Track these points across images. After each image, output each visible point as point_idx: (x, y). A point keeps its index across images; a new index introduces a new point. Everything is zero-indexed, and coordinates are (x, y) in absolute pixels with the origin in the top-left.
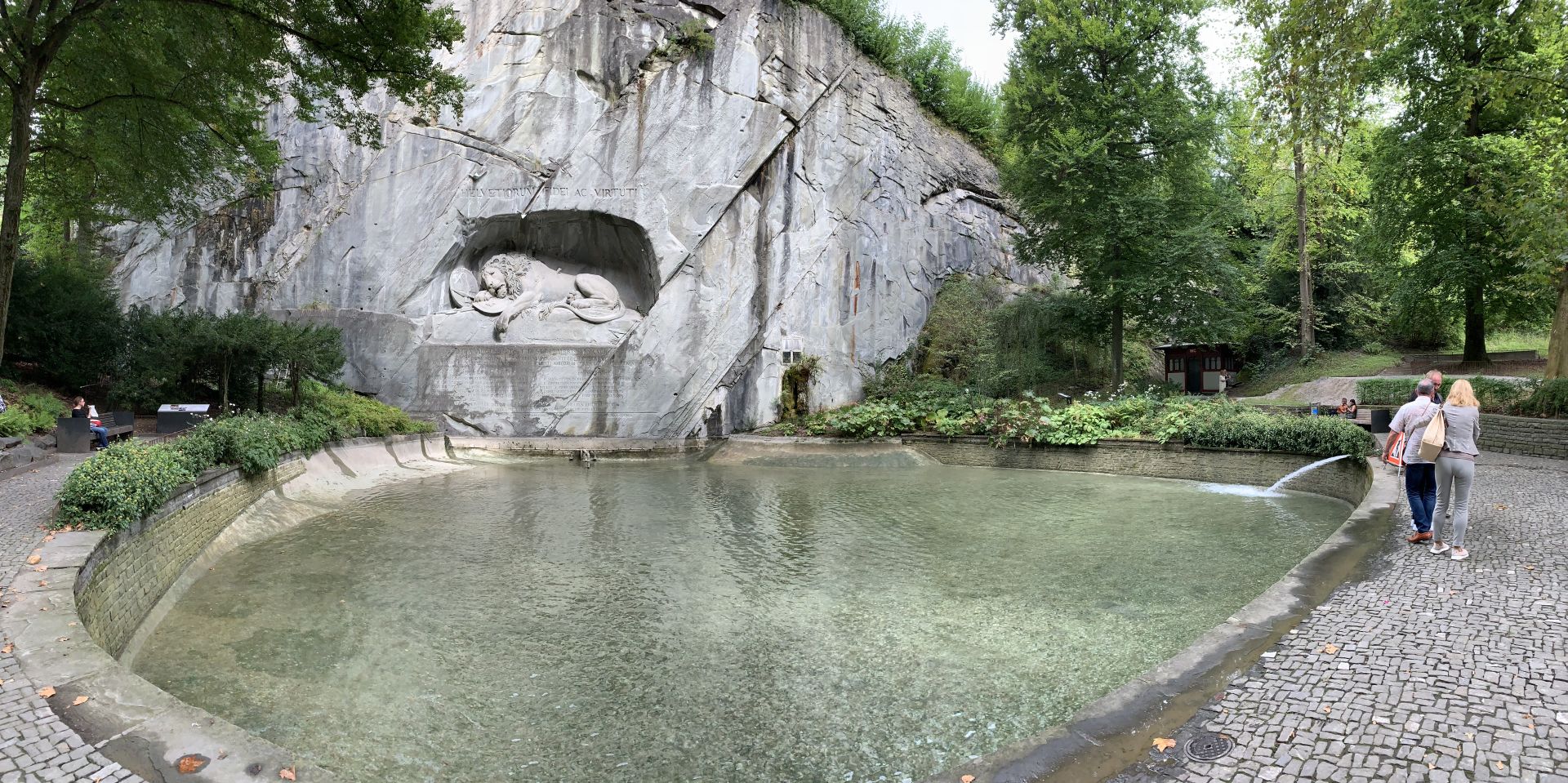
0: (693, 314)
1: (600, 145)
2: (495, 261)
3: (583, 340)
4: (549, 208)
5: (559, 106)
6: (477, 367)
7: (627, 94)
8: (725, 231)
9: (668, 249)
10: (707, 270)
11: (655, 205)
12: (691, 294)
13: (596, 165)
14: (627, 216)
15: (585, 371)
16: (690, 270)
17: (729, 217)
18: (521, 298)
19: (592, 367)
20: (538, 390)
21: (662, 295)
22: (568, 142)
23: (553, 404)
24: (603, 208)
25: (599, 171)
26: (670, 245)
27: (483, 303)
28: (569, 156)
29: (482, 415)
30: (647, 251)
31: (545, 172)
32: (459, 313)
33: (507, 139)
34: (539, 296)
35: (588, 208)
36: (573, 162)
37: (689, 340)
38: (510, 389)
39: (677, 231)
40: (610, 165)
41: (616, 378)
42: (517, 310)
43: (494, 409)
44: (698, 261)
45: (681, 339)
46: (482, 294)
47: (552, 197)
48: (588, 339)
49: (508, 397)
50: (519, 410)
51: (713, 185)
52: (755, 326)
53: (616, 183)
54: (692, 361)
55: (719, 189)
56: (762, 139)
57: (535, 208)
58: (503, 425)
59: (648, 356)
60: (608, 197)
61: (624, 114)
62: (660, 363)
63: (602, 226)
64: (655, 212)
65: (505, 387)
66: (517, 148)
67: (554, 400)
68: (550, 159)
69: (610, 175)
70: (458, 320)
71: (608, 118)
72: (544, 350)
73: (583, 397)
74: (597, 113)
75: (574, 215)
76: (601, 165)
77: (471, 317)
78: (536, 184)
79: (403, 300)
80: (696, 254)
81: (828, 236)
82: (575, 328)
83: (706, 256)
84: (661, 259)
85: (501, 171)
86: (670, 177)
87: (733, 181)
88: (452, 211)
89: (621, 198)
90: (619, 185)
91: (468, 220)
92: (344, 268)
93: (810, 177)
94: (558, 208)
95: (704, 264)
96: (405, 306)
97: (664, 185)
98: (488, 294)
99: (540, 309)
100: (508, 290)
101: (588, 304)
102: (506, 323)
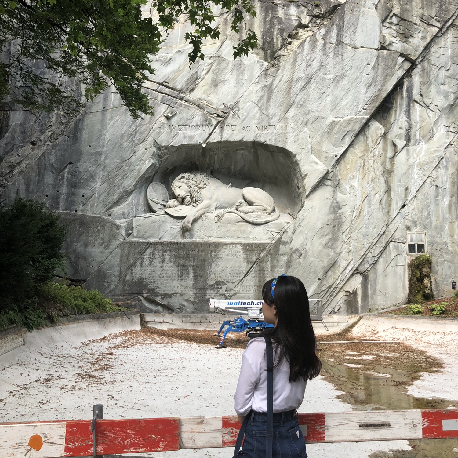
0: (332, 216)
1: (260, 94)
2: (182, 178)
3: (248, 238)
4: (223, 140)
5: (230, 67)
6: (167, 258)
7: (280, 56)
8: (357, 151)
9: (311, 168)
10: (342, 182)
11: (301, 136)
12: (330, 201)
13: (257, 108)
14: (280, 145)
15: (248, 262)
16: (329, 183)
17: (360, 141)
18: (201, 205)
19: (254, 258)
20: (213, 276)
21: (307, 203)
22: (237, 92)
23: (224, 287)
24: (262, 140)
25: (259, 114)
26: (313, 164)
27: (173, 209)
28: (238, 102)
29: (170, 296)
30: (295, 170)
31: (221, 114)
32: (154, 216)
33: (192, 90)
34: (214, 205)
35: (251, 139)
36: (241, 107)
37: (329, 237)
38: (191, 275)
39: (318, 154)
40: (267, 108)
41: (273, 267)
42: (198, 214)
43: (179, 290)
44: (335, 176)
45: (323, 236)
46: (171, 202)
47: (225, 132)
48: (251, 237)
49: (190, 281)
50: (198, 292)
51: (346, 118)
52: (382, 224)
53: (271, 121)
54: (332, 253)
55: (350, 121)
56: (385, 78)
57: (213, 139)
58: (186, 304)
59: (297, 250)
60: (266, 131)
61: (278, 70)
62: (306, 255)
63: (261, 152)
64: (300, 141)
65: (188, 273)
66: (199, 97)
67: (225, 284)
68: (224, 104)
69: (268, 116)
70: (153, 222)
71: (266, 74)
72: (218, 246)
73: (247, 281)
74: (257, 71)
75: (241, 144)
76: (260, 108)
77: (163, 219)
78: (214, 122)
79: (110, 205)
80: (334, 170)
81: (445, 146)
82: (242, 229)
83: (341, 172)
84: (306, 175)
85: (187, 113)
86: (312, 114)
87: (362, 113)
88: (150, 140)
89: (275, 132)
90: (274, 122)
91: (162, 147)
92: (63, 178)
93: (427, 101)
94: (229, 140)
95: (340, 177)
96: (112, 210)
97: (308, 121)
98: (176, 203)
99: (216, 215)
100: (192, 199)
101: (251, 210)
102: (190, 225)
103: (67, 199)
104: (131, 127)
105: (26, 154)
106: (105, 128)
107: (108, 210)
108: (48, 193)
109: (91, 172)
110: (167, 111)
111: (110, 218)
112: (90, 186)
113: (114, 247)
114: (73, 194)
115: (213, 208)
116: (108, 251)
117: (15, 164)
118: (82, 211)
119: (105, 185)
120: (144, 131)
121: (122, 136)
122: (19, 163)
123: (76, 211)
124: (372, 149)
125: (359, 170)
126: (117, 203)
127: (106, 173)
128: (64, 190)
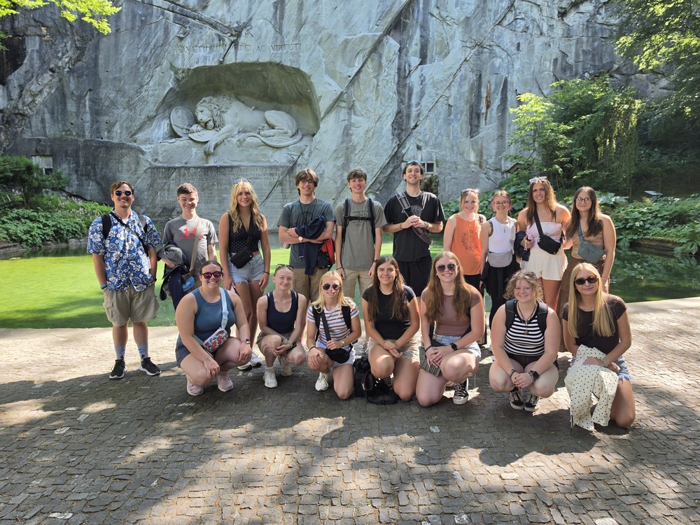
0: (345, 139)
1: (272, 10)
2: (204, 102)
3: (269, 161)
4: (238, 61)
8: (370, 71)
9: (325, 89)
10: (357, 104)
11: (314, 56)
12: (344, 124)
13: (270, 26)
14: (295, 65)
15: (270, 184)
16: (343, 104)
17: (372, 60)
18: (223, 130)
19: (275, 181)
21: (321, 125)
22: (250, 9)
24: (277, 60)
25: (273, 31)
26: (327, 86)
27: (196, 134)
28: (251, 19)
30: (310, 92)
31: (234, 33)
32: (178, 142)
33: (205, 8)
34: (237, 129)
35: (267, 60)
36: (254, 25)
37: (343, 159)
39: (332, 74)
40: (281, 25)
41: (291, 189)
42: (220, 139)
43: (206, 212)
44: (349, 97)
45: (337, 158)
46: (195, 127)
47: (239, 52)
48: (272, 160)
51: (359, 35)
52: (394, 145)
53: (286, 40)
55: (362, 38)
57: (228, 61)
60: (281, 51)
63: (278, 73)
64: (314, 61)
66: (213, 15)
68: (237, 22)
69: (281, 34)
70: (178, 147)
75: (257, 66)
76: (274, 26)
77: (187, 145)
78: (227, 42)
79: (133, 132)
80: (349, 91)
81: (460, 63)
82: (263, 152)
83: (356, 93)
84: (321, 97)
85: (201, 32)
86: (325, 32)
87: (374, 29)
88: (165, 63)
89: (290, 51)
90: (288, 41)
91: (179, 70)
92: (85, 106)
93: (444, 14)
94: (245, 61)
95: (354, 99)
96: (136, 136)
97: (321, 38)
98: (199, 128)
99: (237, 139)
100: (214, 124)
101: (272, 134)
102: (212, 151)
103: (92, 127)
104: (145, 50)
105: (46, 82)
106: (120, 51)
107: (132, 136)
108: (73, 122)
109: (112, 98)
110: (181, 32)
111: (135, 144)
112: (113, 113)
113: (142, 172)
114: (97, 122)
115: (236, 132)
116: (136, 176)
117: (36, 93)
118: (108, 137)
119: (127, 111)
120: (159, 54)
121: (138, 60)
122: (41, 92)
123: (102, 139)
124: (386, 69)
125: (373, 91)
126: (140, 129)
127: (127, 100)
128: (88, 117)
